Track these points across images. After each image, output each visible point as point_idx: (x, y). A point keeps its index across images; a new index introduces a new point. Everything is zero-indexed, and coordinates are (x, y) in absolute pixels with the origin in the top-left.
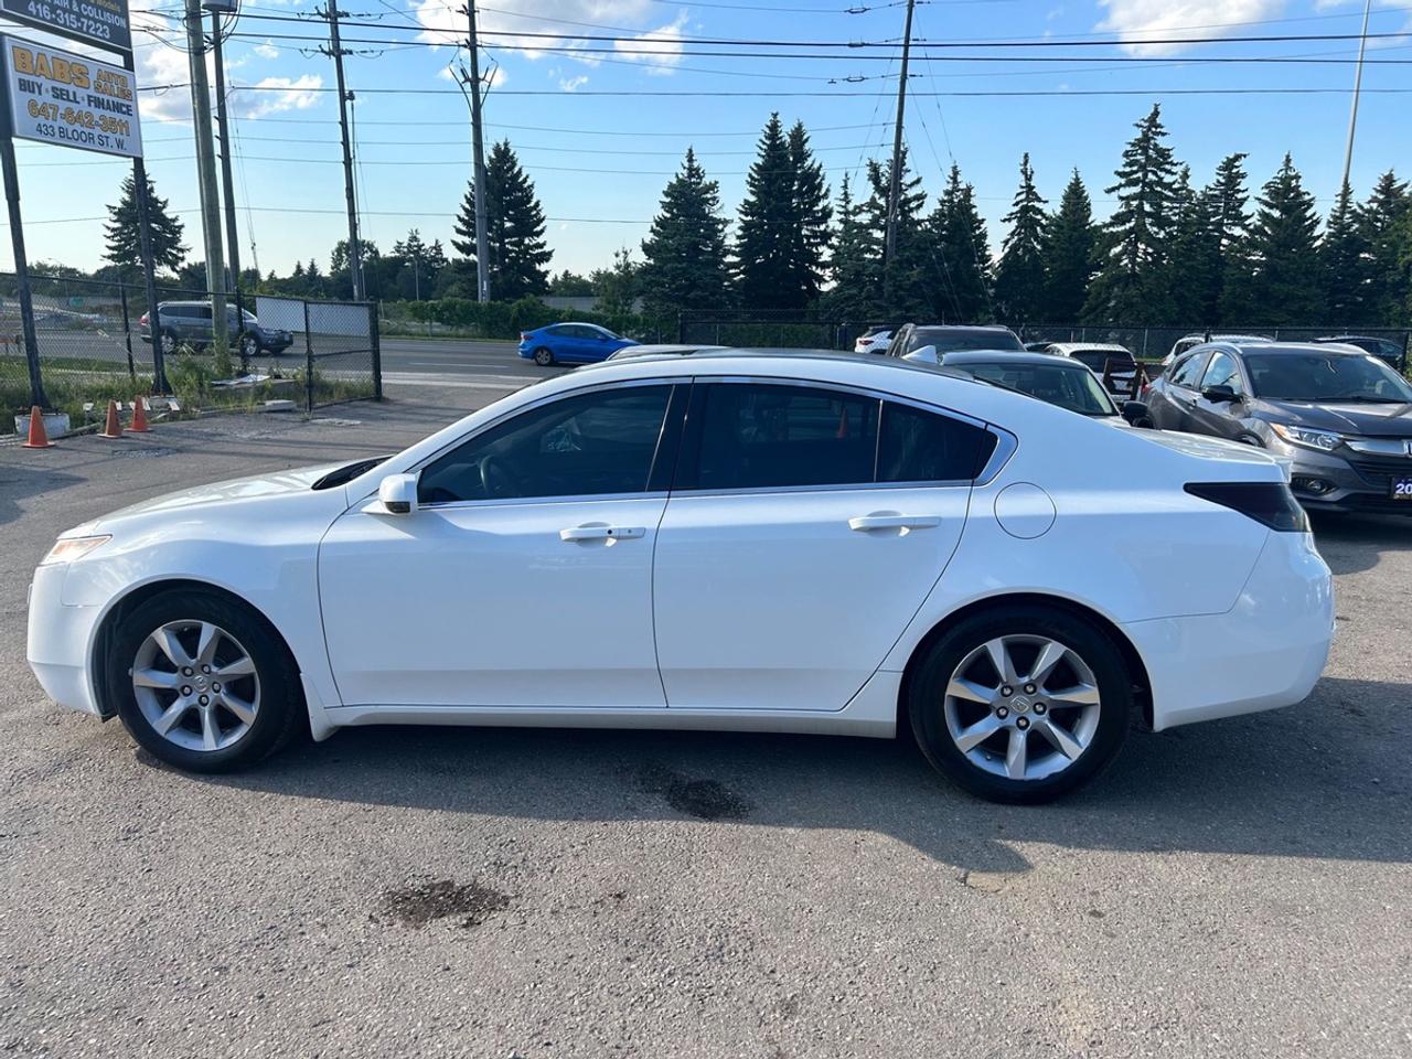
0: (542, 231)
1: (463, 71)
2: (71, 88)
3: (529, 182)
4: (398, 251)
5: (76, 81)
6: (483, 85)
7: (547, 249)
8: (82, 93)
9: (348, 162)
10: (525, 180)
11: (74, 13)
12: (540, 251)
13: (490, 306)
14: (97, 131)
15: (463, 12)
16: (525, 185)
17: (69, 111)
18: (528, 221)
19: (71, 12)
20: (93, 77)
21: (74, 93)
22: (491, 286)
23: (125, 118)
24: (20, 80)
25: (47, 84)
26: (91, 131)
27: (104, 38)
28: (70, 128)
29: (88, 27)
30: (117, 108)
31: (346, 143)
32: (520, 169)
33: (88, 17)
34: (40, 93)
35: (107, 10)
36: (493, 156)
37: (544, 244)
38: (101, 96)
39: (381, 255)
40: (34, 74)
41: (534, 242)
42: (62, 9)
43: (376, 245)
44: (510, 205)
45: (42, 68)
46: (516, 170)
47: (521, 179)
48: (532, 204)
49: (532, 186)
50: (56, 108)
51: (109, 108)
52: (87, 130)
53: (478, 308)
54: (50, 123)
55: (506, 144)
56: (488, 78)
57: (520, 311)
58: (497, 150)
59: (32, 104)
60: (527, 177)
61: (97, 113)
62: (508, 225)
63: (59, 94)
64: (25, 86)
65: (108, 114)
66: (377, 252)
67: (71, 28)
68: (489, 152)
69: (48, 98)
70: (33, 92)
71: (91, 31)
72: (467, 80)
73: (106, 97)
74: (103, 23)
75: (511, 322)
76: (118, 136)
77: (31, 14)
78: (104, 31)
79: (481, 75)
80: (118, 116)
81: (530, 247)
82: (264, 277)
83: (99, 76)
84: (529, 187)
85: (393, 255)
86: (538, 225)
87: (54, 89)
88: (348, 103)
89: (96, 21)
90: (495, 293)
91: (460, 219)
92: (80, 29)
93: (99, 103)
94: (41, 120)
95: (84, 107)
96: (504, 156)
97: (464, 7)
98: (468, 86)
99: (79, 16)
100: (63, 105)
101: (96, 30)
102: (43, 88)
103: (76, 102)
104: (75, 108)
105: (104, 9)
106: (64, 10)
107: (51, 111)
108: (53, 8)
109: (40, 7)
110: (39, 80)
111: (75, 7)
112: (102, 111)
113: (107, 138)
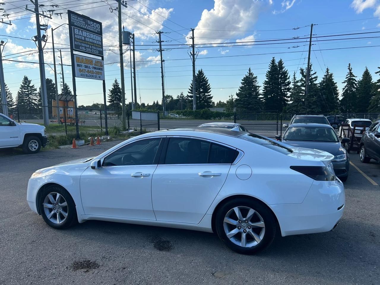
0: (210, 91)
1: (191, 53)
2: (89, 65)
3: (207, 79)
4: (178, 98)
5: (90, 64)
6: (195, 56)
7: (211, 96)
8: (91, 66)
9: (162, 77)
10: (206, 79)
11: (90, 48)
12: (209, 96)
13: (196, 111)
14: (94, 75)
15: (191, 38)
16: (206, 80)
17: (88, 71)
18: (207, 89)
19: (89, 48)
20: (94, 62)
21: (89, 66)
22: (196, 106)
23: (101, 71)
24: (77, 64)
25: (83, 65)
26: (93, 75)
27: (97, 53)
28: (88, 74)
29: (93, 51)
30: (99, 69)
31: (162, 72)
32: (205, 76)
33: (93, 49)
34: (82, 67)
35: (98, 47)
36: (198, 73)
37: (211, 95)
38: (96, 67)
39: (174, 99)
40: (81, 63)
41: (208, 94)
42: (87, 47)
43: (172, 96)
44: (202, 85)
45: (82, 61)
46: (204, 76)
47: (205, 79)
48: (208, 85)
49: (208, 80)
50: (85, 70)
51: (97, 69)
52: (92, 75)
53: (193, 112)
54: (83, 73)
55: (201, 70)
56: (197, 54)
57: (203, 112)
58: (199, 72)
59: (80, 69)
60: (207, 78)
61: (94, 70)
62: (201, 90)
63: (86, 67)
64: (78, 65)
65: (97, 70)
66: (173, 98)
67: (89, 52)
68: (197, 72)
69: (83, 68)
70: (80, 67)
71: (94, 52)
72: (192, 55)
73: (97, 67)
74: (97, 50)
75: (201, 115)
76: (99, 75)
77: (80, 49)
78: (97, 52)
79: (195, 53)
80: (99, 71)
81: (206, 96)
82: (146, 105)
83: (95, 62)
84: (207, 80)
85: (177, 99)
86: (209, 90)
87: (85, 66)
88: (163, 62)
89: (95, 50)
90: (197, 108)
91: (189, 89)
92: (91, 52)
93: (95, 68)
94: (82, 73)
95: (92, 69)
96: (201, 73)
97: (191, 37)
98: (192, 56)
99: (91, 49)
100: (87, 69)
101: (95, 52)
102: (82, 66)
103: (90, 68)
104: (90, 70)
105: (97, 47)
106: (88, 48)
107: (84, 71)
108: (85, 47)
109: (82, 47)
110: (82, 64)
111: (91, 47)
112: (96, 70)
113: (97, 76)
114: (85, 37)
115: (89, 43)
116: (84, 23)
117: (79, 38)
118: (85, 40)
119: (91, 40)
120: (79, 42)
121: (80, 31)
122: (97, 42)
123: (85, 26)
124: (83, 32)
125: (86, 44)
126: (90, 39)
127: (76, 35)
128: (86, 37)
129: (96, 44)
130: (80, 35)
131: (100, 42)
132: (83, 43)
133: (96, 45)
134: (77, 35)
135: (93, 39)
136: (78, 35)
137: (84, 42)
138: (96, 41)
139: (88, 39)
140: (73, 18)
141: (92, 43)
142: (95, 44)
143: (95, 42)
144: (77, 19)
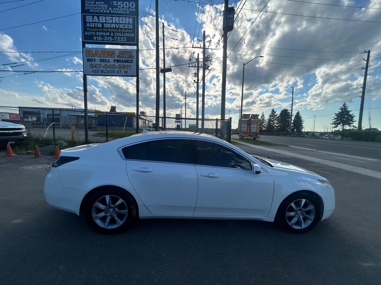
2: (107, 58)
5: (110, 56)
8: (111, 59)
14: (116, 69)
17: (106, 65)
19: (110, 36)
20: (117, 54)
21: (108, 60)
23: (129, 64)
24: (87, 59)
25: (97, 58)
26: (114, 70)
27: (124, 41)
28: (105, 70)
29: (117, 39)
30: (127, 61)
33: (117, 36)
38: (119, 59)
40: (92, 56)
45: (96, 54)
50: (100, 65)
51: (123, 62)
52: (112, 70)
54: (98, 69)
59: (91, 65)
61: (117, 64)
63: (101, 61)
65: (122, 64)
67: (109, 41)
69: (98, 62)
70: (91, 61)
73: (121, 59)
74: (123, 37)
76: (126, 70)
77: (94, 40)
78: (124, 39)
80: (126, 64)
83: (120, 53)
87: (100, 60)
89: (120, 37)
92: (113, 40)
93: (118, 61)
94: (94, 69)
95: (112, 63)
99: (113, 37)
100: (103, 64)
101: (120, 39)
102: (96, 60)
103: (109, 62)
104: (108, 64)
105: (124, 33)
106: (107, 36)
107: (98, 66)
108: (103, 36)
109: (98, 37)
110: (94, 58)
111: (112, 34)
112: (119, 63)
113: (120, 71)
114: (103, 24)
115: (109, 30)
116: (106, 6)
117: (93, 26)
118: (103, 27)
119: (113, 26)
120: (93, 31)
121: (96, 18)
122: (124, 26)
123: (108, 9)
124: (100, 17)
125: (104, 32)
126: (112, 24)
127: (88, 24)
128: (106, 23)
129: (123, 29)
130: (95, 22)
131: (129, 25)
132: (99, 31)
133: (123, 31)
134: (90, 23)
135: (117, 24)
136: (92, 23)
137: (101, 30)
138: (122, 25)
139: (109, 24)
140: (88, 4)
141: (116, 28)
142: (121, 29)
143: (120, 27)
144: (95, 4)
